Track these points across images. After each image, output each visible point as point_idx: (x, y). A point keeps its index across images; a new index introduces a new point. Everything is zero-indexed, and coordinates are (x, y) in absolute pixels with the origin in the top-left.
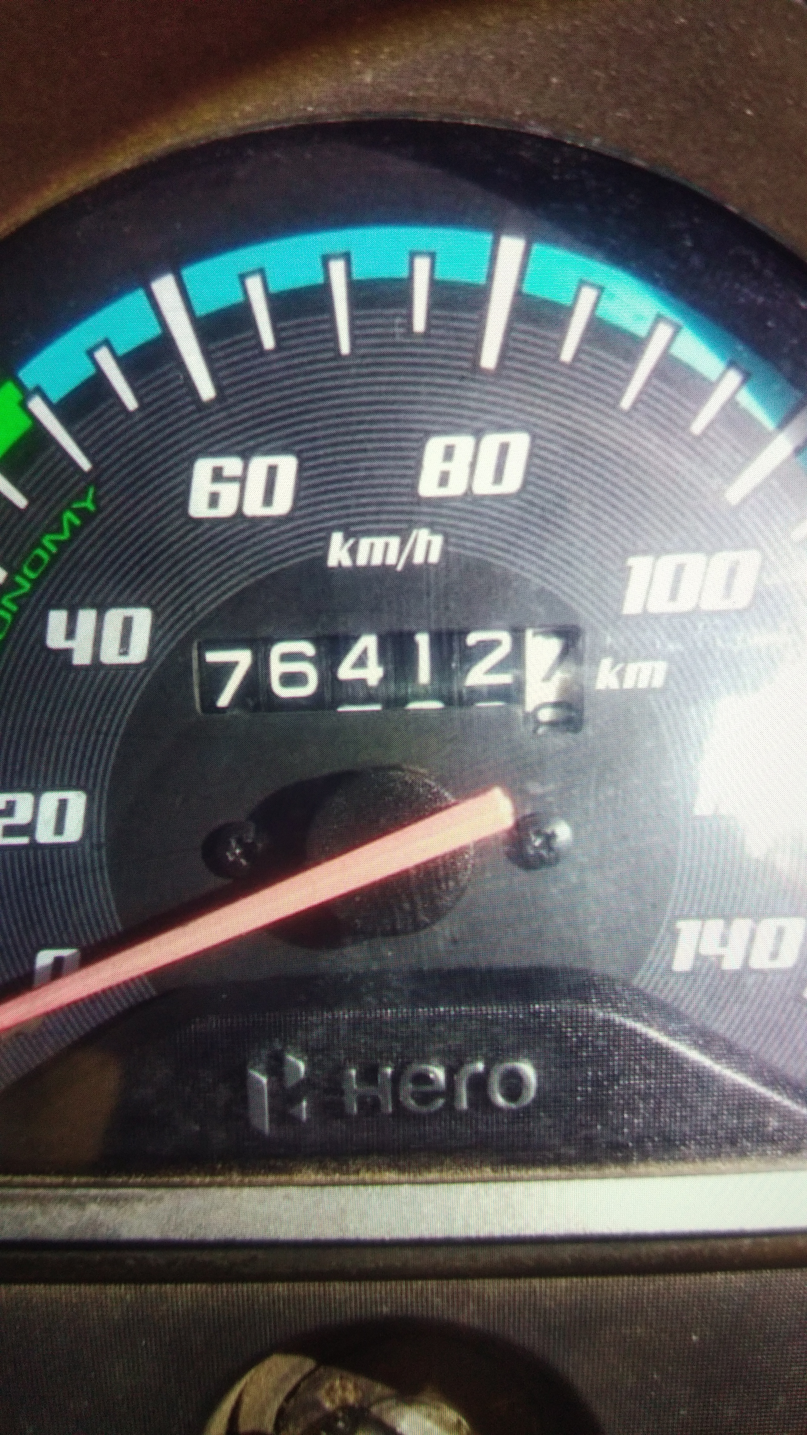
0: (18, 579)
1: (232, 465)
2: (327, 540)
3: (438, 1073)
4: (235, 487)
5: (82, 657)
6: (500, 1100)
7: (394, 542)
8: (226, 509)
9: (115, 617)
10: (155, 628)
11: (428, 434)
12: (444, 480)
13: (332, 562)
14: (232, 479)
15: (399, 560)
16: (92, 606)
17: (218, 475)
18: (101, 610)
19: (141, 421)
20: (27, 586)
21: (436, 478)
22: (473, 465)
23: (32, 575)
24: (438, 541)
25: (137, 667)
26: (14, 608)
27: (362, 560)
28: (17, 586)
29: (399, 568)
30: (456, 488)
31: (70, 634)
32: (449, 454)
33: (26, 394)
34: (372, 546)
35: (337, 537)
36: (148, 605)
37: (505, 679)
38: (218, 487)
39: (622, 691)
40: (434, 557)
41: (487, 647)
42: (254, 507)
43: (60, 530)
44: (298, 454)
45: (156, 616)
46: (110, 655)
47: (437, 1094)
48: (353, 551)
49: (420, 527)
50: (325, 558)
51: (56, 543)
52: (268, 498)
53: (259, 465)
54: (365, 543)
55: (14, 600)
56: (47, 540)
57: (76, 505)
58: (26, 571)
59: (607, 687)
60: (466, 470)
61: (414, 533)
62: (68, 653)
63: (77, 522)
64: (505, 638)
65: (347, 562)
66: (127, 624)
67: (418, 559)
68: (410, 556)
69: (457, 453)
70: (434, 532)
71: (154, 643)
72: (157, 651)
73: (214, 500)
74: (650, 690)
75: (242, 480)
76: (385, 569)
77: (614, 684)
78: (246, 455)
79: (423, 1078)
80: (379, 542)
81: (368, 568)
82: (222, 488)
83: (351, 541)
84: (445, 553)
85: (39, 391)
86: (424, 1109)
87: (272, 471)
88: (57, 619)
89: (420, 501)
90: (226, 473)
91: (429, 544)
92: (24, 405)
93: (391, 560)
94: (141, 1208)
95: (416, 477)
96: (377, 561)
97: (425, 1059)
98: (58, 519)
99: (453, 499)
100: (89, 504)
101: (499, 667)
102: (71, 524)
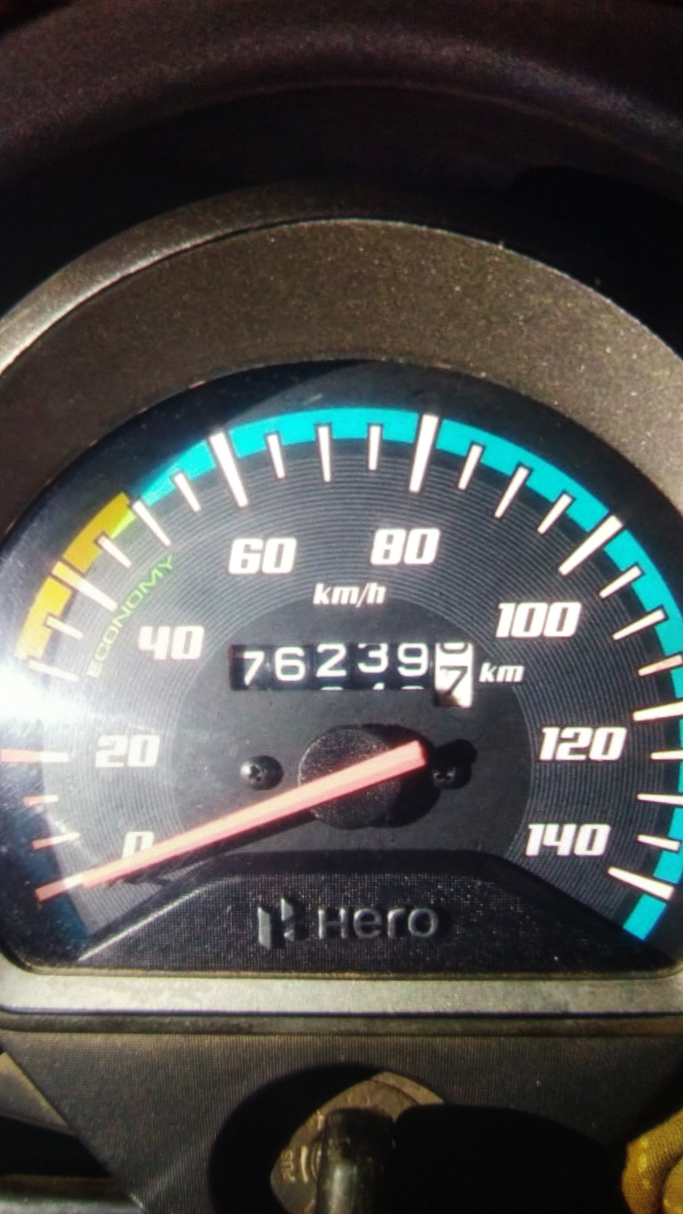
0: (124, 609)
1: (256, 543)
2: (314, 588)
4: (258, 556)
5: (160, 655)
7: (355, 590)
8: (252, 569)
9: (181, 631)
10: (206, 637)
11: (377, 527)
12: (387, 554)
13: (316, 601)
14: (256, 552)
15: (358, 601)
16: (168, 624)
17: (248, 549)
18: (173, 627)
19: (202, 517)
20: (128, 612)
21: (381, 554)
22: (405, 547)
23: (132, 606)
24: (382, 590)
25: (194, 661)
26: (120, 625)
27: (335, 601)
28: (122, 612)
29: (359, 605)
30: (394, 560)
31: (154, 639)
32: (390, 539)
33: (132, 501)
34: (341, 592)
35: (320, 587)
36: (202, 624)
37: (423, 671)
39: (496, 683)
40: (380, 600)
42: (269, 568)
43: (150, 580)
44: (297, 538)
45: (207, 630)
46: (178, 654)
48: (330, 595)
49: (371, 582)
50: (311, 599)
51: (147, 587)
52: (278, 563)
53: (273, 543)
54: (337, 590)
55: (121, 621)
56: (142, 586)
57: (160, 566)
58: (128, 603)
59: (487, 680)
60: (401, 549)
61: (368, 585)
62: (152, 653)
64: (424, 647)
65: (326, 601)
66: (189, 636)
67: (370, 600)
68: (365, 599)
69: (395, 539)
70: (380, 585)
71: (205, 647)
72: (206, 653)
73: (244, 564)
74: (513, 683)
75: (262, 552)
76: (350, 607)
77: (491, 679)
78: (265, 538)
80: (346, 590)
81: (339, 605)
82: (250, 557)
83: (329, 589)
84: (387, 598)
85: (140, 499)
87: (281, 547)
88: (146, 632)
89: (372, 566)
90: (253, 548)
91: (377, 592)
92: (130, 507)
93: (353, 601)
95: (369, 552)
96: (344, 601)
98: (150, 575)
99: (392, 566)
100: (169, 566)
102: (157, 576)
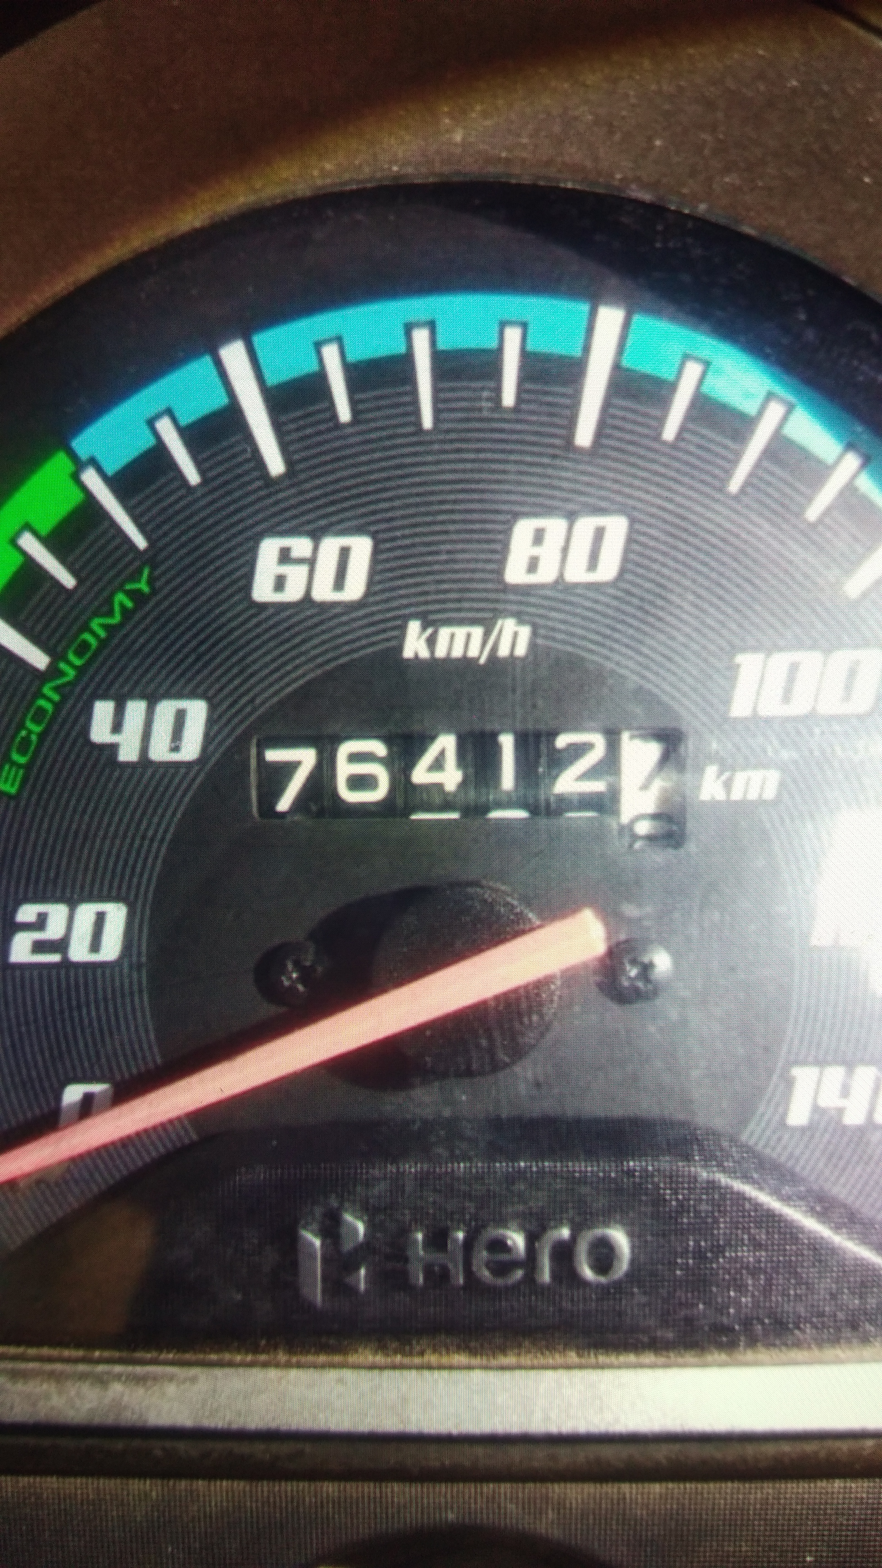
0: (62, 666)
1: (301, 546)
2: (403, 628)
3: (517, 1240)
4: (304, 569)
5: (128, 753)
6: (588, 1273)
7: (477, 632)
8: (293, 593)
9: (166, 709)
10: (210, 722)
11: (517, 516)
12: (533, 565)
13: (408, 653)
14: (300, 561)
15: (481, 652)
16: (142, 697)
17: (285, 556)
18: (152, 700)
19: (204, 496)
20: (71, 673)
21: (524, 564)
22: (565, 550)
23: (78, 662)
24: (525, 632)
25: (189, 765)
26: (56, 697)
27: (441, 652)
28: (61, 674)
29: (482, 661)
30: (546, 574)
31: (117, 727)
32: (539, 537)
33: (79, 465)
34: (452, 636)
35: (414, 626)
36: (203, 696)
37: (598, 786)
38: (285, 569)
39: (729, 803)
40: (521, 650)
41: (578, 751)
42: (323, 592)
43: (110, 613)
44: (374, 535)
45: (212, 708)
46: (160, 752)
47: (515, 1264)
48: (431, 642)
49: (505, 617)
50: (399, 649)
51: (105, 627)
52: (339, 582)
53: (331, 546)
54: (444, 633)
55: (57, 689)
56: (96, 624)
57: (129, 586)
58: (72, 657)
59: (713, 798)
60: (558, 556)
61: (499, 622)
62: (113, 748)
63: (129, 604)
64: (598, 740)
65: (424, 654)
66: (180, 718)
67: (504, 651)
68: (495, 649)
69: (548, 538)
70: (521, 622)
71: (208, 739)
72: (211, 748)
73: (280, 583)
74: (761, 802)
75: (311, 562)
76: (466, 663)
77: (721, 796)
78: (316, 536)
79: (499, 1245)
80: (461, 632)
81: (448, 660)
82: (289, 571)
83: (430, 631)
84: (533, 646)
85: (93, 462)
86: (500, 1282)
87: (345, 553)
88: (103, 710)
89: (507, 588)
90: (295, 554)
91: (516, 635)
92: (76, 477)
93: (473, 652)
94: (171, 1389)
95: (502, 562)
96: (457, 653)
97: (502, 1222)
98: (109, 601)
99: (542, 586)
100: (143, 586)
101: (592, 773)
102: (122, 606)
